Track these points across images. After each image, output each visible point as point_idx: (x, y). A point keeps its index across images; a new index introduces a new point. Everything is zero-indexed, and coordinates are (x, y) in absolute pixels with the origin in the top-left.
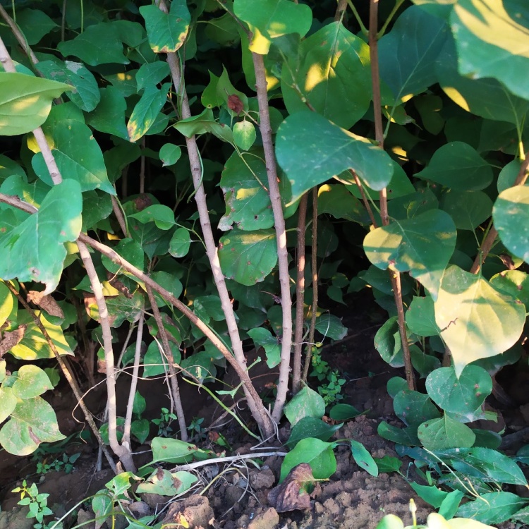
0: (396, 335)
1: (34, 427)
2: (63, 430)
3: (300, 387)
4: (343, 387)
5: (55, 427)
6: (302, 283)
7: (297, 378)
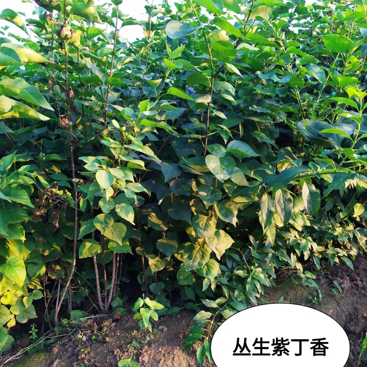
0: (143, 276)
1: (27, 314)
2: (37, 314)
3: (115, 297)
4: (128, 299)
5: (35, 313)
6: (118, 264)
7: (114, 295)
